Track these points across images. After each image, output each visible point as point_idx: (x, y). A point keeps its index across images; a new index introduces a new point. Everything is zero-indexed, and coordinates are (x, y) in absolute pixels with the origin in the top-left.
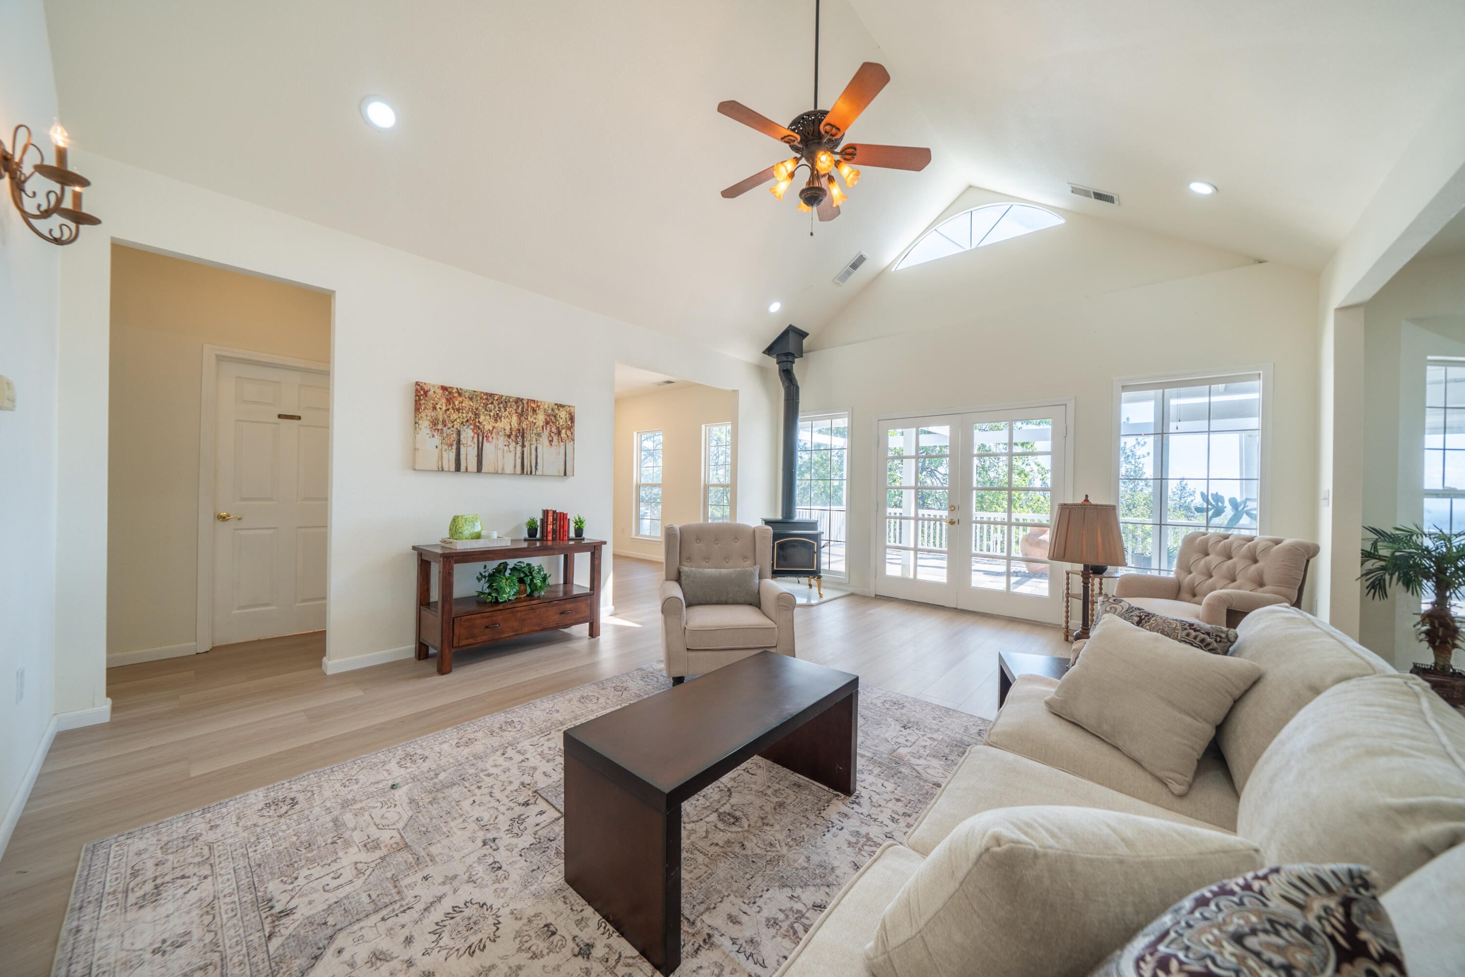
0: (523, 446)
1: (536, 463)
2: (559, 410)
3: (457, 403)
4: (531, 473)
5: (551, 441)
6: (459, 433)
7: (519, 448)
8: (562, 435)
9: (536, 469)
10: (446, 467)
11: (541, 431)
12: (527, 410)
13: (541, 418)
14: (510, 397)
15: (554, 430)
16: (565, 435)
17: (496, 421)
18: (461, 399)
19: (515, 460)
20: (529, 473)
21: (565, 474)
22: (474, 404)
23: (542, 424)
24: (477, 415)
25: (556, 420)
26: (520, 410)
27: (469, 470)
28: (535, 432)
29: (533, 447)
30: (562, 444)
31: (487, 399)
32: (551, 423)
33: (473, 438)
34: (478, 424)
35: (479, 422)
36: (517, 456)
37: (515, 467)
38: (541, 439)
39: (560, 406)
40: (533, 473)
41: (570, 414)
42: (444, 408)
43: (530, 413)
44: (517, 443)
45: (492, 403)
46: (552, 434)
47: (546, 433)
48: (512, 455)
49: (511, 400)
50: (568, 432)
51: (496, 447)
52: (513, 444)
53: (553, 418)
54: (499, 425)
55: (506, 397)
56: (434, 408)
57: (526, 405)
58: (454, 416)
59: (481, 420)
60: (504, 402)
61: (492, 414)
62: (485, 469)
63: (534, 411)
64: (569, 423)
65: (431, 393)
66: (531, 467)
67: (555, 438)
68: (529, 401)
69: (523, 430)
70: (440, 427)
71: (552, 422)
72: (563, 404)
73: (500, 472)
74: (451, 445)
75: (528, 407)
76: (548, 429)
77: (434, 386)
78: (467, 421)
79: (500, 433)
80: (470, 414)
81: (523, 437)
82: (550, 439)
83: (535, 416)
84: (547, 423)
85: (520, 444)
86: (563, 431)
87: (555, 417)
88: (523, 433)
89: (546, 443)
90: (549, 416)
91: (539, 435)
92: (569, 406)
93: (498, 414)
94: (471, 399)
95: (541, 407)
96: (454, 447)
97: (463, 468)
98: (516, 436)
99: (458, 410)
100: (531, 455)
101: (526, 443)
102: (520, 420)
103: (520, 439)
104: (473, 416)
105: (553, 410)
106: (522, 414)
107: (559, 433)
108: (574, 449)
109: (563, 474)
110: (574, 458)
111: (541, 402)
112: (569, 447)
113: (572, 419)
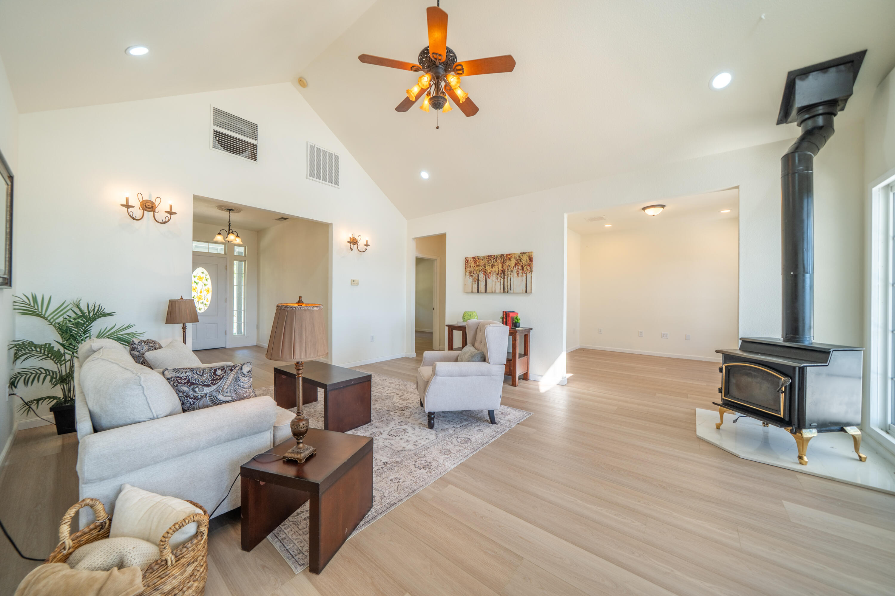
0: (504, 278)
1: (510, 287)
2: (522, 256)
3: (477, 263)
4: (508, 292)
5: (518, 274)
6: (478, 276)
7: (502, 280)
8: (524, 270)
9: (510, 290)
10: (474, 292)
11: (513, 269)
12: (506, 259)
13: (513, 262)
14: (498, 255)
15: (520, 267)
16: (526, 269)
17: (492, 268)
18: (479, 261)
19: (500, 286)
20: (507, 292)
21: (526, 292)
22: (483, 262)
23: (513, 265)
24: (485, 267)
25: (521, 262)
26: (502, 261)
27: (482, 292)
28: (509, 270)
29: (509, 278)
30: (524, 275)
31: (489, 258)
32: (518, 264)
33: (483, 277)
34: (485, 271)
35: (486, 270)
36: (501, 284)
37: (500, 289)
38: (513, 274)
39: (523, 253)
40: (509, 292)
41: (529, 257)
42: (473, 266)
43: (507, 261)
44: (501, 277)
45: (491, 260)
46: (519, 270)
47: (516, 270)
48: (499, 284)
49: (499, 256)
50: (529, 268)
51: (492, 280)
52: (500, 278)
53: (519, 261)
54: (494, 269)
55: (497, 255)
56: (470, 267)
57: (505, 257)
58: (477, 269)
59: (486, 269)
60: (495, 258)
61: (490, 265)
62: (487, 291)
64: (529, 262)
65: (469, 261)
66: (508, 289)
67: (520, 272)
68: (507, 255)
69: (504, 270)
70: (472, 274)
71: (519, 263)
72: (525, 252)
73: (494, 292)
74: (476, 281)
75: (506, 258)
76: (517, 267)
77: (470, 258)
78: (481, 270)
79: (494, 273)
80: (482, 267)
81: (504, 274)
82: (518, 273)
83: (510, 262)
84: (516, 264)
85: (503, 277)
86: (525, 267)
87: (520, 260)
88: (504, 272)
89: (516, 275)
90: (517, 260)
91: (512, 271)
92: (529, 252)
93: (493, 264)
94: (483, 260)
95: (513, 256)
96: (477, 282)
97: (480, 291)
98: (501, 274)
99: (478, 266)
100: (508, 282)
101: (505, 277)
102: (503, 265)
103: (502, 275)
104: (483, 267)
105: (519, 257)
106: (503, 263)
107: (523, 269)
108: (532, 276)
109: (525, 292)
110: (531, 282)
111: (513, 254)
112: (529, 275)
113: (531, 259)
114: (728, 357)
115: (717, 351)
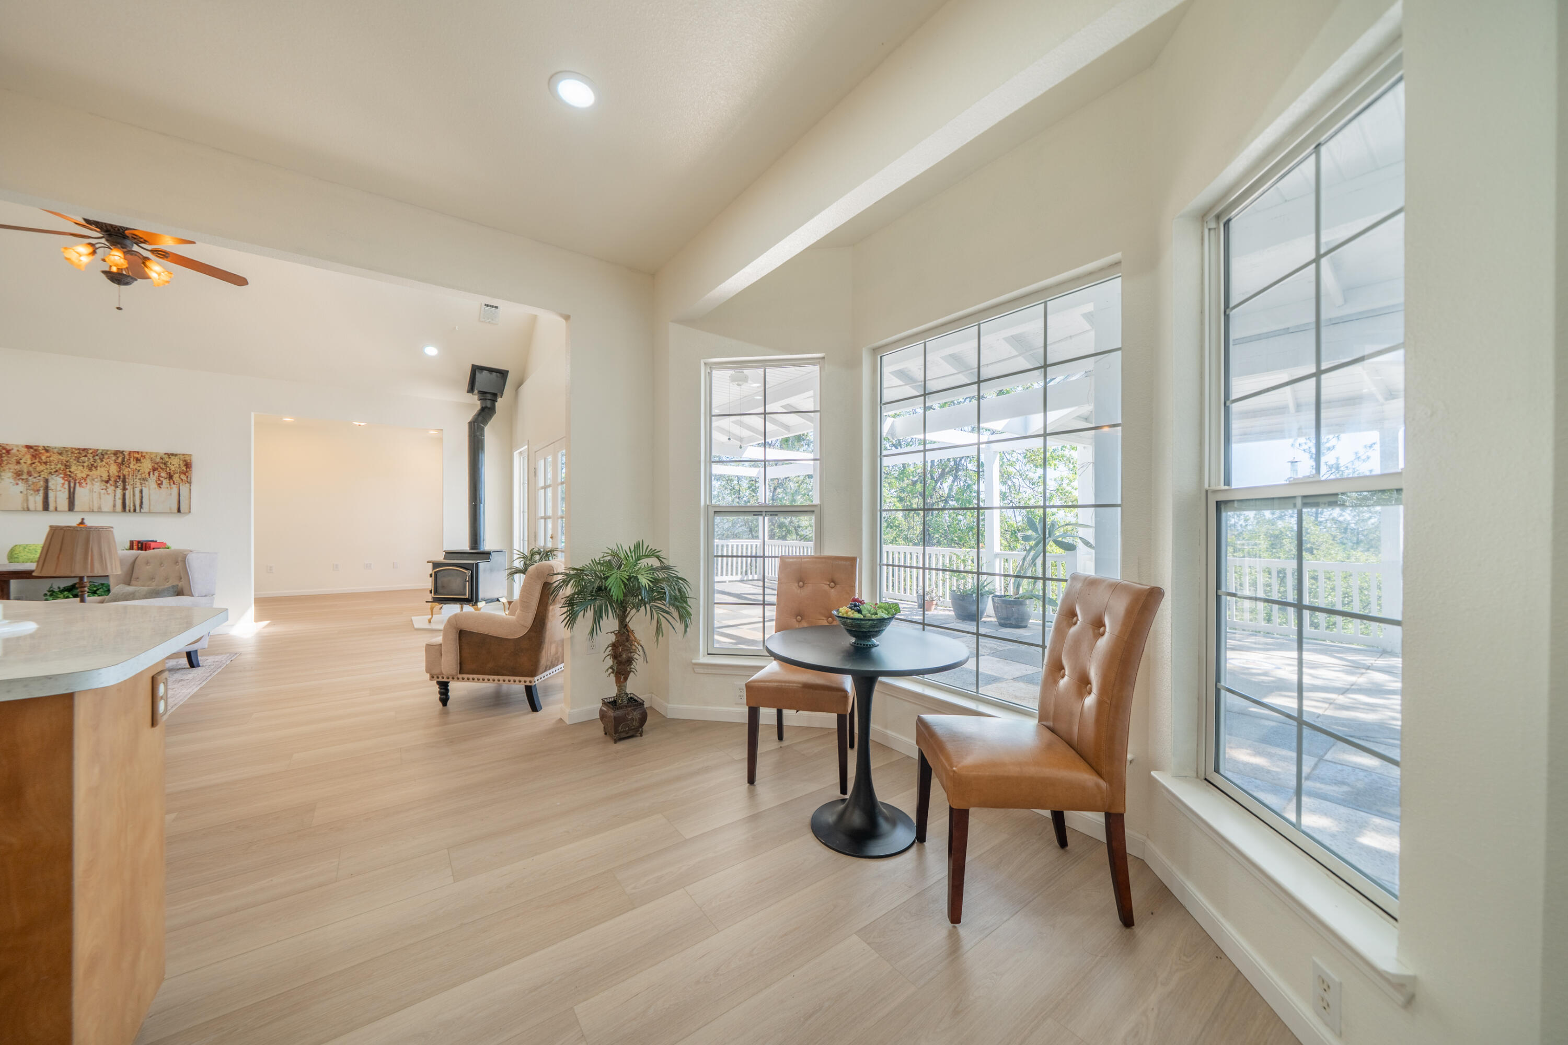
0: (124, 489)
1: (141, 503)
2: (169, 458)
3: (43, 458)
4: (135, 511)
5: (160, 484)
6: (47, 481)
7: (119, 491)
8: (175, 479)
9: (142, 507)
10: (32, 507)
11: (147, 476)
12: (129, 460)
13: (147, 465)
14: (108, 451)
15: (163, 474)
16: (178, 479)
17: (90, 470)
18: (48, 454)
19: (115, 501)
20: (132, 510)
21: (179, 511)
22: (64, 458)
23: (148, 470)
24: (67, 466)
25: (166, 466)
26: (119, 461)
27: (58, 509)
28: (138, 477)
29: (137, 490)
30: (174, 486)
31: (79, 453)
32: (159, 470)
33: (63, 484)
34: (69, 473)
35: (70, 472)
36: (117, 498)
37: (114, 506)
38: (147, 483)
39: (170, 455)
40: (138, 511)
41: (185, 461)
42: (29, 462)
43: (133, 462)
44: (117, 487)
45: (86, 456)
46: (162, 478)
47: (153, 478)
48: (111, 498)
49: (109, 453)
50: (183, 477)
51: (91, 491)
52: (113, 488)
53: (162, 465)
54: (94, 473)
55: (103, 450)
56: (18, 463)
57: (127, 457)
58: (41, 467)
59: (72, 470)
60: (101, 455)
61: (85, 464)
62: (76, 508)
63: (138, 460)
64: (184, 469)
65: (14, 451)
66: (134, 506)
67: (165, 482)
68: (130, 453)
69: (124, 476)
70: (24, 477)
71: (161, 468)
72: (175, 453)
73: (96, 510)
74: (38, 490)
75: (130, 457)
76: (156, 474)
77: (17, 446)
78: (56, 471)
79: (96, 480)
80: (59, 466)
81: (124, 482)
82: (159, 482)
83: (139, 465)
84: (154, 469)
85: (121, 487)
86: (176, 476)
87: (165, 464)
88: (124, 479)
89: (154, 485)
90: (157, 463)
91: (144, 479)
92: (183, 455)
93: (92, 465)
94: (60, 454)
95: (147, 457)
96: (41, 493)
97: (52, 507)
98: (116, 482)
99: (46, 463)
100: (134, 496)
101: (127, 487)
102: (120, 468)
103: (120, 484)
104: (63, 467)
105: (162, 458)
106: (122, 463)
107: (170, 477)
108: (190, 490)
109: (176, 511)
110: (190, 498)
111: (147, 453)
112: (184, 489)
113: (188, 465)
114: (436, 565)
115: (428, 562)
